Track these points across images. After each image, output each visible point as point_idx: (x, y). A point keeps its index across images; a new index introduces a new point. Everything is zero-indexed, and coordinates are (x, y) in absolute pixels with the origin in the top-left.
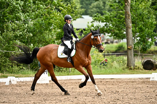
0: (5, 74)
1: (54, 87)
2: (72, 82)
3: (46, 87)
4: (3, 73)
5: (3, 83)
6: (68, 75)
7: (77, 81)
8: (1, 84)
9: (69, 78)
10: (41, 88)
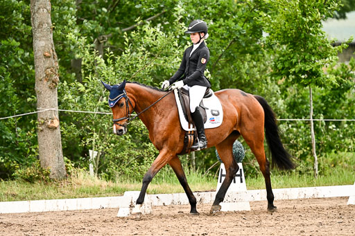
0: (118, 184)
1: (264, 221)
2: (319, 205)
3: (240, 223)
4: (113, 180)
5: (110, 210)
6: (310, 184)
7: (334, 203)
8: (106, 214)
9: (309, 195)
10: (224, 225)
